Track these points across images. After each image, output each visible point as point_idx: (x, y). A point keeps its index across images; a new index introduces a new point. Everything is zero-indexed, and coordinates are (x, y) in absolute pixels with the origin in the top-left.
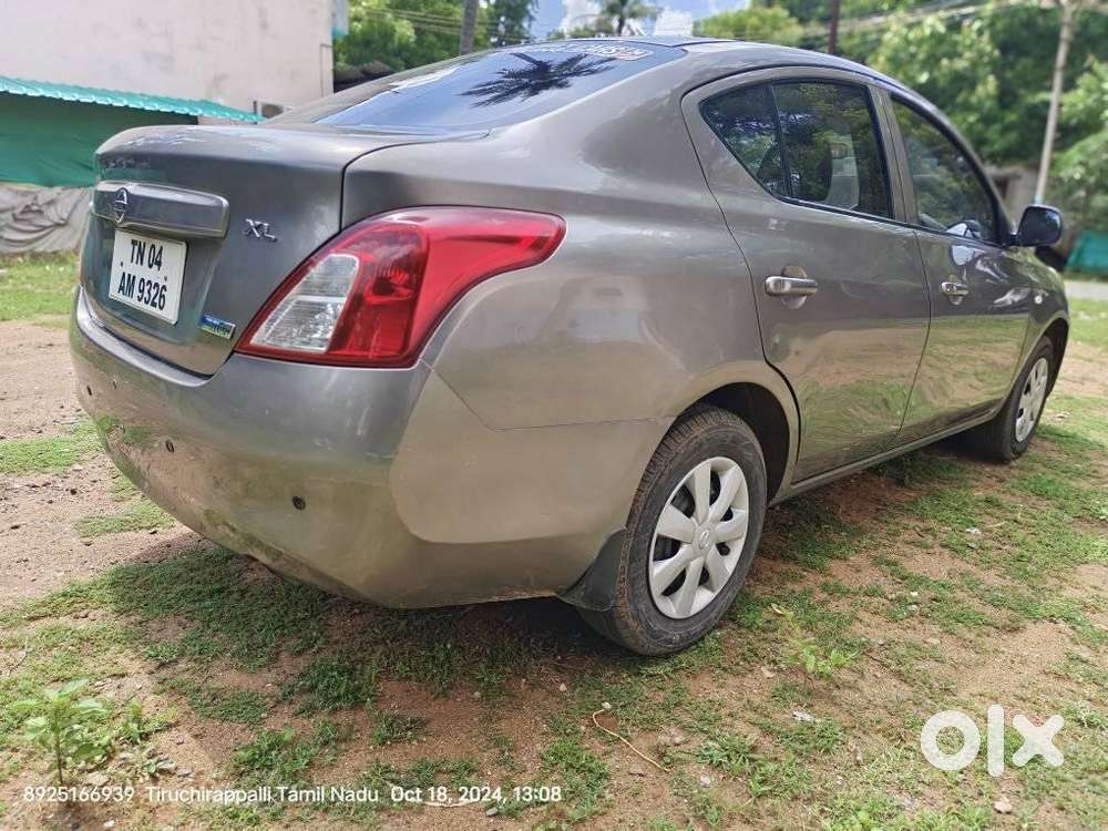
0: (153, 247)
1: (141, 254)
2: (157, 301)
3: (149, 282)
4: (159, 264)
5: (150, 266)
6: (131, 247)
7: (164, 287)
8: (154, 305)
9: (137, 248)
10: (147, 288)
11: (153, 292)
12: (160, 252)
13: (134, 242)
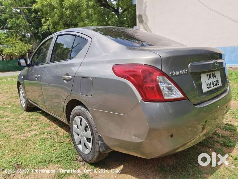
0: (213, 74)
1: (210, 77)
2: (217, 84)
3: (214, 81)
4: (215, 76)
5: (213, 78)
6: (207, 76)
7: (218, 80)
8: (217, 85)
9: (209, 76)
10: (214, 83)
11: (216, 83)
12: (215, 74)
13: (207, 75)
